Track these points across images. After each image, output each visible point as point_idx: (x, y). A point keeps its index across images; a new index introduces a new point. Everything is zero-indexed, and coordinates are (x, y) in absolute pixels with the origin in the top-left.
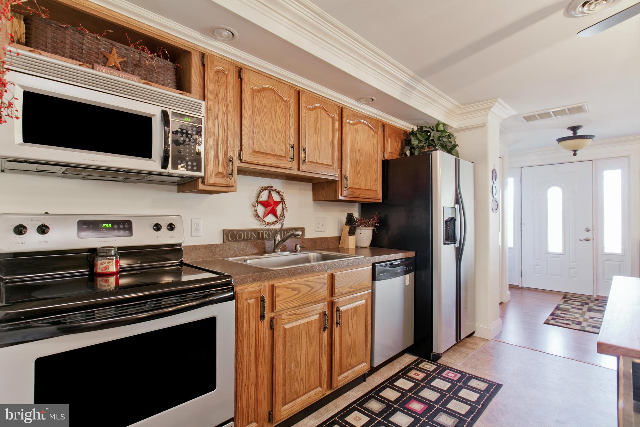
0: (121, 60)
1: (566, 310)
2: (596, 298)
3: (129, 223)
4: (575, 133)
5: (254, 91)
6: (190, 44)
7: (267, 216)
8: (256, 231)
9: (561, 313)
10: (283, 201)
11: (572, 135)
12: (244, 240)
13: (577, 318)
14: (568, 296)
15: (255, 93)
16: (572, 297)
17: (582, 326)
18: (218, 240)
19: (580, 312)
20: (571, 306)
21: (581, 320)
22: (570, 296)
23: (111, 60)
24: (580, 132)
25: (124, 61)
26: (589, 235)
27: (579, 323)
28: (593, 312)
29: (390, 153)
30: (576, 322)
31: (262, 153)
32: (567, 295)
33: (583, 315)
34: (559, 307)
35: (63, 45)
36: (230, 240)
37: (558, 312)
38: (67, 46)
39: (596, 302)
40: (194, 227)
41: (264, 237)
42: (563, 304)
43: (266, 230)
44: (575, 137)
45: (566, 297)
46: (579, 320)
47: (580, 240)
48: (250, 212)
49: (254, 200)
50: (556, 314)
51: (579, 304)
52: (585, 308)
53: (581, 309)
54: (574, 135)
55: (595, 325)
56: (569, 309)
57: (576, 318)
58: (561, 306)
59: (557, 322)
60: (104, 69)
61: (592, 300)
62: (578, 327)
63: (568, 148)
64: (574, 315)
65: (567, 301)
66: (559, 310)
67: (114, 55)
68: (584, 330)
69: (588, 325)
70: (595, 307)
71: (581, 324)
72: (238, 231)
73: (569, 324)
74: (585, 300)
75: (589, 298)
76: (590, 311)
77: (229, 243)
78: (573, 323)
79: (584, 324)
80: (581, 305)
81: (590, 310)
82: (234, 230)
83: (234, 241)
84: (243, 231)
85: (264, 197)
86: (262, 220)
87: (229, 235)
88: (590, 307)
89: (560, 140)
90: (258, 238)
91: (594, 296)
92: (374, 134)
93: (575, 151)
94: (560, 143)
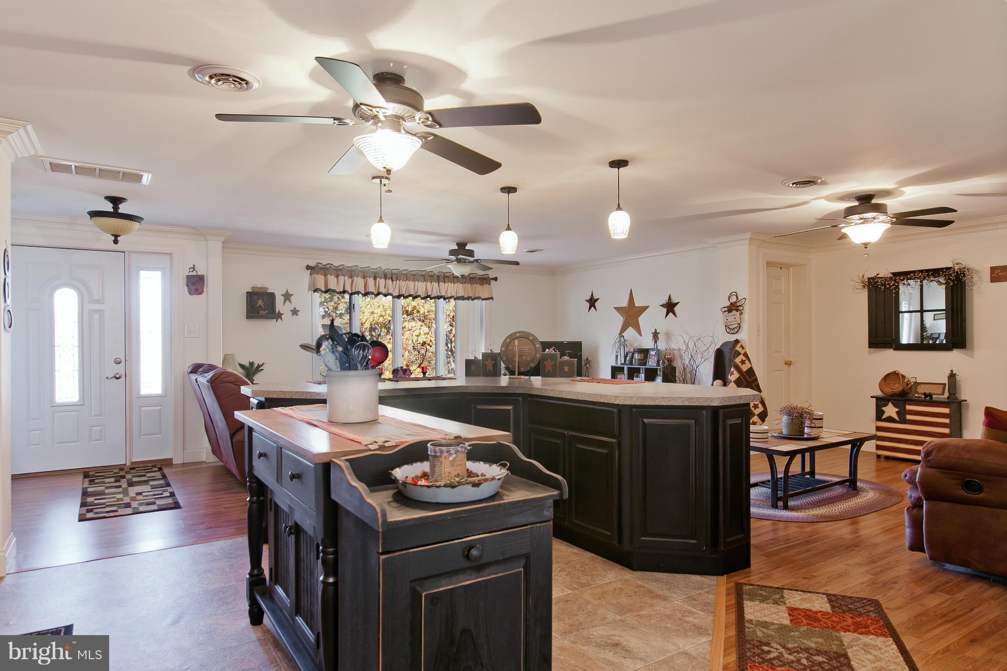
1: (99, 493)
2: (132, 467)
4: (116, 208)
9: (96, 499)
11: (112, 210)
13: (121, 500)
14: (91, 473)
16: (96, 473)
17: (133, 508)
19: (120, 490)
20: (104, 486)
21: (127, 500)
22: (94, 473)
24: (123, 209)
26: (120, 369)
27: (128, 505)
28: (136, 486)
30: (123, 505)
32: (88, 472)
33: (125, 493)
34: (87, 492)
37: (90, 500)
39: (132, 471)
42: (90, 486)
44: (116, 214)
45: (87, 474)
46: (125, 502)
47: (107, 378)
50: (89, 502)
51: (113, 480)
52: (124, 483)
53: (120, 487)
54: (114, 211)
55: (148, 501)
56: (104, 491)
57: (118, 500)
58: (89, 490)
59: (97, 513)
61: (126, 470)
62: (130, 511)
63: (105, 229)
64: (115, 497)
65: (93, 480)
66: (90, 495)
68: (138, 511)
69: (141, 504)
70: (135, 479)
71: (131, 506)
73: (116, 511)
74: (118, 473)
75: (121, 468)
76: (133, 486)
78: (119, 508)
79: (134, 504)
80: (116, 481)
81: (131, 484)
88: (128, 480)
89: (94, 214)
91: (127, 465)
93: (116, 236)
94: (93, 219)
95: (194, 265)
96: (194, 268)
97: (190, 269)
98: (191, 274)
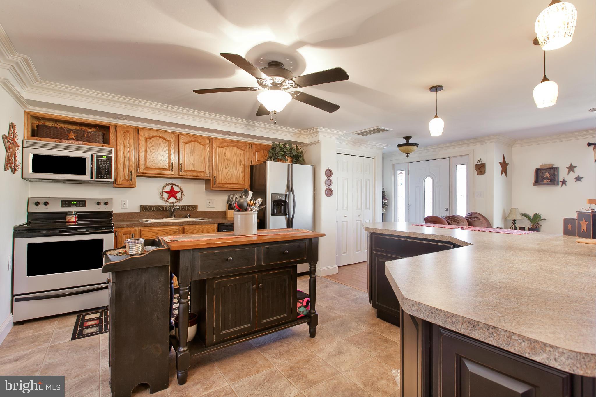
0: (75, 135)
3: (85, 201)
4: (408, 141)
5: (146, 139)
6: (109, 123)
7: (170, 199)
8: (160, 206)
10: (181, 190)
11: (406, 143)
12: (153, 211)
15: (147, 140)
18: (138, 210)
23: (70, 136)
24: (411, 141)
25: (76, 135)
26: (447, 213)
29: (257, 161)
31: (152, 168)
35: (50, 133)
36: (144, 210)
38: (52, 134)
40: (123, 204)
41: (167, 210)
43: (169, 206)
44: (408, 144)
48: (158, 197)
49: (161, 190)
54: (407, 143)
60: (66, 141)
63: (403, 151)
67: (71, 134)
72: (149, 206)
77: (143, 212)
82: (147, 206)
83: (147, 211)
84: (153, 206)
85: (168, 188)
86: (166, 201)
87: (144, 208)
89: (399, 146)
90: (163, 210)
92: (242, 151)
93: (408, 154)
94: (399, 148)
95: (480, 159)
96: (480, 160)
97: (478, 161)
98: (479, 163)
